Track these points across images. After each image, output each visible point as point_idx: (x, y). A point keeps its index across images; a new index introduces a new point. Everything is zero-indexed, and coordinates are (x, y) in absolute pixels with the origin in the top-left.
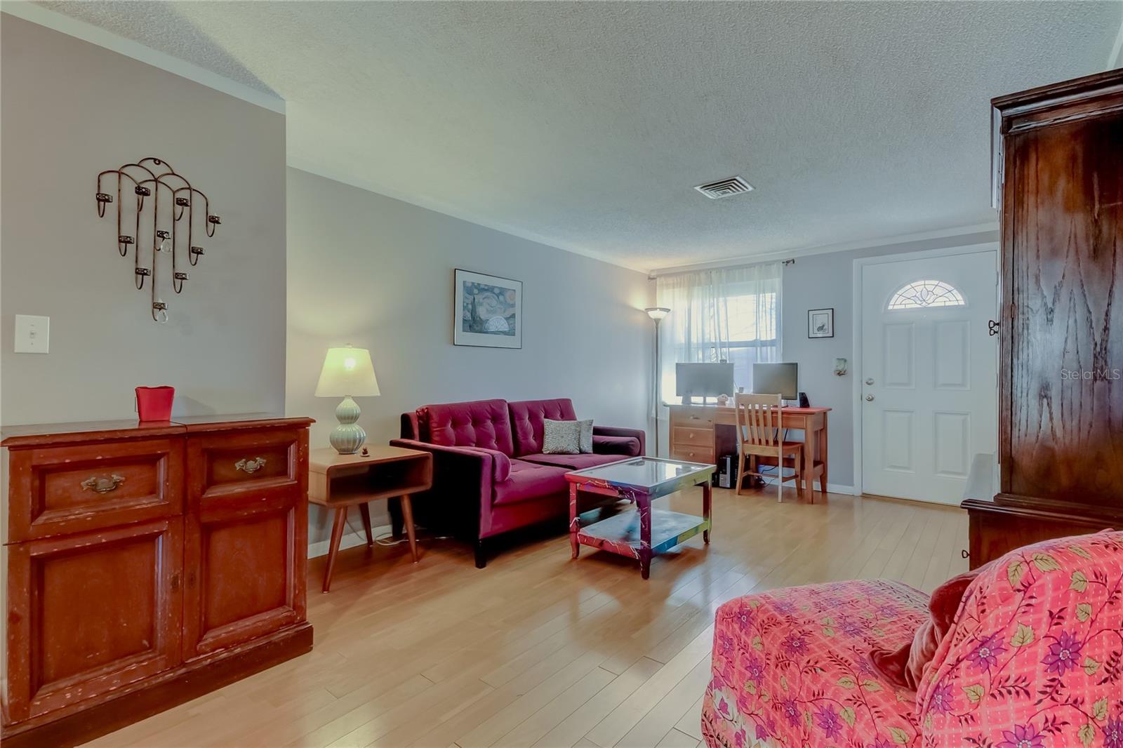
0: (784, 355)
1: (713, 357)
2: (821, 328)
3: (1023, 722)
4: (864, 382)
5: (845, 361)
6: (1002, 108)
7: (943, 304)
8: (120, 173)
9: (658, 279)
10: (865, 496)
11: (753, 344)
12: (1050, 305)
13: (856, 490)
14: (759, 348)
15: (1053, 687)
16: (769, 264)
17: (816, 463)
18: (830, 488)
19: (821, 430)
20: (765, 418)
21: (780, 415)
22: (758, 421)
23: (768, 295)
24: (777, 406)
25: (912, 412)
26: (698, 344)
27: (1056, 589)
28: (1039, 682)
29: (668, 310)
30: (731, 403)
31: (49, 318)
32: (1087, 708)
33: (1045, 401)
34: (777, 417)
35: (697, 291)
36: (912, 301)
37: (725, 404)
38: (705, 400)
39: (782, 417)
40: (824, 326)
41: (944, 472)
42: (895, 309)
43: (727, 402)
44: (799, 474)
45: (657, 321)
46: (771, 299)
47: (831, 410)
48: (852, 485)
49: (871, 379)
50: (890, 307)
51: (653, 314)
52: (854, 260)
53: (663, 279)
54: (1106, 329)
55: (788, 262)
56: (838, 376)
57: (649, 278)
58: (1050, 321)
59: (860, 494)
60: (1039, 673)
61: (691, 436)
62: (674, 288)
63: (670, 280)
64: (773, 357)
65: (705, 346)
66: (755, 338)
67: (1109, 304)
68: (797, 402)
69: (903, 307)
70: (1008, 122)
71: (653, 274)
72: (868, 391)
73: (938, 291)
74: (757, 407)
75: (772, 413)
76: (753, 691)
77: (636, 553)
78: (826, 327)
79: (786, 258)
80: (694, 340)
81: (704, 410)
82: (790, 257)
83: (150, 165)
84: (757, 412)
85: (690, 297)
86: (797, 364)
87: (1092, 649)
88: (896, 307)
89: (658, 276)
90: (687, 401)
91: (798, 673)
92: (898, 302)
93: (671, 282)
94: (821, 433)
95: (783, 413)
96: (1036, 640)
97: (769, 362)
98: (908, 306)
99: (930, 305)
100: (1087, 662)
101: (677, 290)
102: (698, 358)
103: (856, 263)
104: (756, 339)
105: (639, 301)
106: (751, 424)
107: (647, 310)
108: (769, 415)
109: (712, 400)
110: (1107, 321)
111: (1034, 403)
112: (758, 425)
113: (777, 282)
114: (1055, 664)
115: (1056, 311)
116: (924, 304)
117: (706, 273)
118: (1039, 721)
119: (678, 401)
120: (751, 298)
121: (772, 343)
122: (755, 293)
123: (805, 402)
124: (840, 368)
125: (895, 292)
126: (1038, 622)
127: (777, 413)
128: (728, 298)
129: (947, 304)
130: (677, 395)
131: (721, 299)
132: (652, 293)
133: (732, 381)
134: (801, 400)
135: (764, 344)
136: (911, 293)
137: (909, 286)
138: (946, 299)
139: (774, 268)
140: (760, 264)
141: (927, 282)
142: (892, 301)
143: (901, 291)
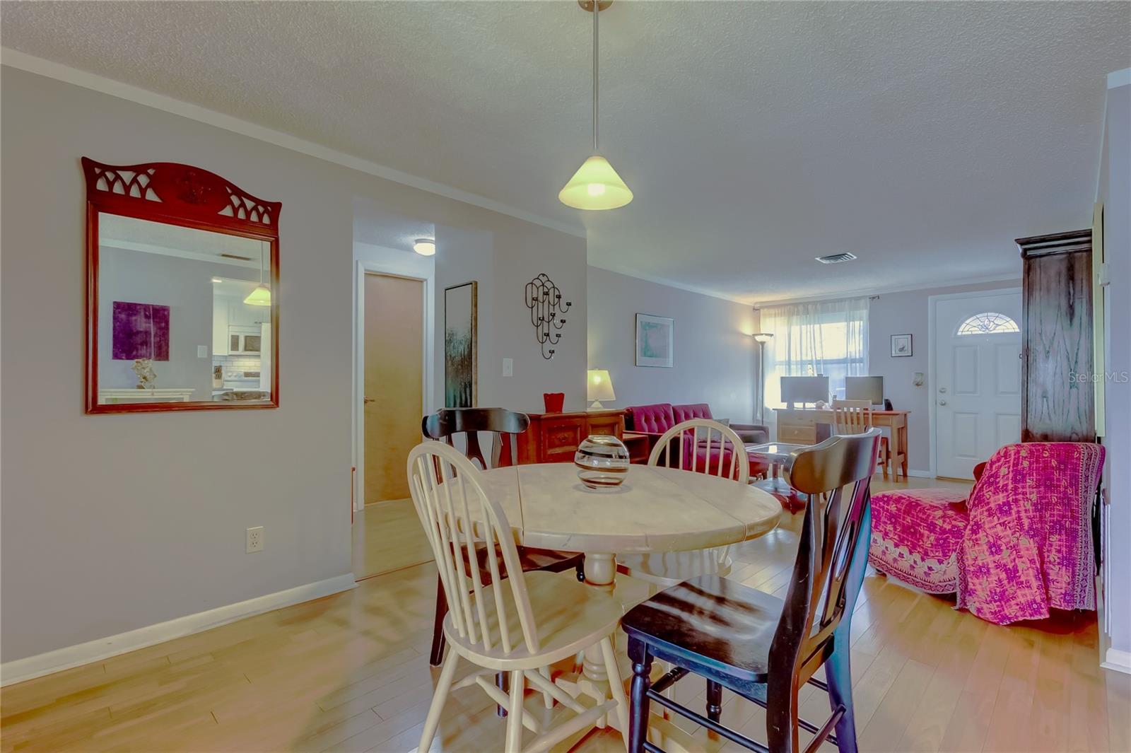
0: (870, 371)
1: (811, 372)
2: (902, 350)
3: (1005, 500)
4: (938, 391)
5: (922, 375)
6: (1022, 244)
7: (1002, 331)
8: (532, 283)
9: (762, 310)
10: (939, 478)
11: (844, 361)
12: (1047, 349)
13: (932, 473)
14: (849, 365)
15: (1015, 489)
16: (858, 299)
17: (899, 453)
18: (910, 472)
19: (902, 428)
20: (858, 418)
21: (870, 416)
22: (852, 420)
23: (857, 323)
24: (867, 409)
25: (978, 414)
26: (796, 361)
27: (1015, 455)
28: (1010, 486)
29: (772, 335)
30: (827, 406)
31: (512, 360)
32: (1028, 496)
33: (1045, 399)
34: (868, 418)
35: (795, 319)
36: (977, 329)
37: (822, 408)
38: (804, 405)
39: (872, 418)
40: (904, 348)
42: (964, 335)
43: (823, 407)
44: (885, 461)
45: (763, 343)
46: (858, 325)
47: (910, 412)
48: (928, 470)
49: (943, 389)
50: (959, 334)
51: (759, 339)
52: (929, 297)
53: (766, 310)
54: (1076, 362)
55: (874, 298)
56: (916, 387)
57: (754, 309)
58: (1047, 357)
59: (935, 477)
60: (1010, 484)
61: (796, 432)
62: (775, 316)
63: (772, 311)
64: (862, 372)
65: (802, 364)
66: (845, 356)
67: (1078, 349)
68: (883, 407)
69: (970, 333)
70: (1025, 251)
71: (757, 306)
72: (941, 398)
73: (998, 321)
74: (852, 410)
75: (864, 414)
76: (892, 529)
77: (787, 499)
78: (906, 348)
79: (872, 294)
80: (793, 359)
81: (804, 413)
82: (877, 293)
83: (541, 277)
84: (852, 413)
85: (790, 324)
86: (882, 377)
87: (1030, 476)
88: (964, 333)
89: (762, 307)
90: (791, 406)
91: (915, 514)
92: (966, 329)
93: (774, 312)
94: (902, 431)
95: (873, 414)
96: (1009, 472)
97: (858, 376)
98: (973, 333)
99: (992, 332)
100: (1028, 481)
101: (778, 319)
102: (795, 373)
103: (930, 299)
104: (847, 358)
105: (747, 328)
106: (846, 423)
107: (754, 335)
108: (862, 416)
109: (811, 406)
110: (1077, 358)
111: (1039, 400)
112: (852, 423)
113: (865, 313)
114: (1015, 480)
115: (1051, 353)
116: (987, 331)
117: (804, 306)
118: (1010, 499)
119: (784, 406)
121: (861, 361)
122: (847, 321)
123: (889, 406)
124: (918, 381)
125: (964, 322)
126: (1009, 467)
127: (868, 414)
128: (822, 325)
129: (1006, 331)
130: (782, 401)
131: (817, 326)
132: (757, 321)
133: (827, 391)
134: (886, 405)
135: (853, 361)
136: (977, 322)
137: (975, 317)
138: (1005, 328)
139: (862, 302)
140: (851, 299)
141: (989, 314)
142: (961, 329)
143: (968, 322)
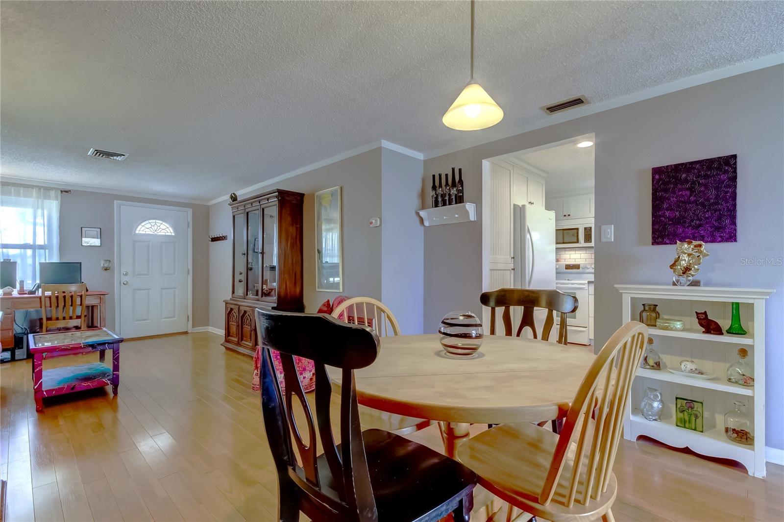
0: (60, 256)
4: (122, 274)
5: (110, 261)
7: (164, 234)
16: (48, 189)
25: (149, 289)
36: (149, 230)
41: (164, 318)
43: (13, 293)
49: (126, 272)
50: (137, 232)
52: (115, 201)
55: (65, 191)
56: (105, 271)
66: (33, 242)
69: (144, 233)
72: (124, 279)
73: (162, 227)
78: (95, 239)
79: (64, 188)
88: (140, 232)
92: (141, 230)
98: (147, 233)
99: (158, 234)
116: (156, 233)
120: (29, 211)
124: (106, 265)
125: (140, 224)
129: (167, 234)
136: (148, 226)
137: (147, 222)
138: (166, 232)
139: (53, 193)
140: (39, 188)
141: (157, 221)
142: (138, 229)
143: (143, 224)
